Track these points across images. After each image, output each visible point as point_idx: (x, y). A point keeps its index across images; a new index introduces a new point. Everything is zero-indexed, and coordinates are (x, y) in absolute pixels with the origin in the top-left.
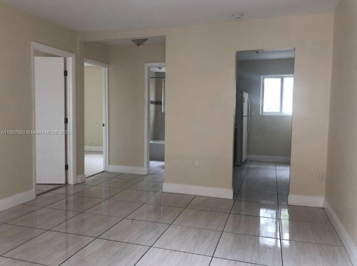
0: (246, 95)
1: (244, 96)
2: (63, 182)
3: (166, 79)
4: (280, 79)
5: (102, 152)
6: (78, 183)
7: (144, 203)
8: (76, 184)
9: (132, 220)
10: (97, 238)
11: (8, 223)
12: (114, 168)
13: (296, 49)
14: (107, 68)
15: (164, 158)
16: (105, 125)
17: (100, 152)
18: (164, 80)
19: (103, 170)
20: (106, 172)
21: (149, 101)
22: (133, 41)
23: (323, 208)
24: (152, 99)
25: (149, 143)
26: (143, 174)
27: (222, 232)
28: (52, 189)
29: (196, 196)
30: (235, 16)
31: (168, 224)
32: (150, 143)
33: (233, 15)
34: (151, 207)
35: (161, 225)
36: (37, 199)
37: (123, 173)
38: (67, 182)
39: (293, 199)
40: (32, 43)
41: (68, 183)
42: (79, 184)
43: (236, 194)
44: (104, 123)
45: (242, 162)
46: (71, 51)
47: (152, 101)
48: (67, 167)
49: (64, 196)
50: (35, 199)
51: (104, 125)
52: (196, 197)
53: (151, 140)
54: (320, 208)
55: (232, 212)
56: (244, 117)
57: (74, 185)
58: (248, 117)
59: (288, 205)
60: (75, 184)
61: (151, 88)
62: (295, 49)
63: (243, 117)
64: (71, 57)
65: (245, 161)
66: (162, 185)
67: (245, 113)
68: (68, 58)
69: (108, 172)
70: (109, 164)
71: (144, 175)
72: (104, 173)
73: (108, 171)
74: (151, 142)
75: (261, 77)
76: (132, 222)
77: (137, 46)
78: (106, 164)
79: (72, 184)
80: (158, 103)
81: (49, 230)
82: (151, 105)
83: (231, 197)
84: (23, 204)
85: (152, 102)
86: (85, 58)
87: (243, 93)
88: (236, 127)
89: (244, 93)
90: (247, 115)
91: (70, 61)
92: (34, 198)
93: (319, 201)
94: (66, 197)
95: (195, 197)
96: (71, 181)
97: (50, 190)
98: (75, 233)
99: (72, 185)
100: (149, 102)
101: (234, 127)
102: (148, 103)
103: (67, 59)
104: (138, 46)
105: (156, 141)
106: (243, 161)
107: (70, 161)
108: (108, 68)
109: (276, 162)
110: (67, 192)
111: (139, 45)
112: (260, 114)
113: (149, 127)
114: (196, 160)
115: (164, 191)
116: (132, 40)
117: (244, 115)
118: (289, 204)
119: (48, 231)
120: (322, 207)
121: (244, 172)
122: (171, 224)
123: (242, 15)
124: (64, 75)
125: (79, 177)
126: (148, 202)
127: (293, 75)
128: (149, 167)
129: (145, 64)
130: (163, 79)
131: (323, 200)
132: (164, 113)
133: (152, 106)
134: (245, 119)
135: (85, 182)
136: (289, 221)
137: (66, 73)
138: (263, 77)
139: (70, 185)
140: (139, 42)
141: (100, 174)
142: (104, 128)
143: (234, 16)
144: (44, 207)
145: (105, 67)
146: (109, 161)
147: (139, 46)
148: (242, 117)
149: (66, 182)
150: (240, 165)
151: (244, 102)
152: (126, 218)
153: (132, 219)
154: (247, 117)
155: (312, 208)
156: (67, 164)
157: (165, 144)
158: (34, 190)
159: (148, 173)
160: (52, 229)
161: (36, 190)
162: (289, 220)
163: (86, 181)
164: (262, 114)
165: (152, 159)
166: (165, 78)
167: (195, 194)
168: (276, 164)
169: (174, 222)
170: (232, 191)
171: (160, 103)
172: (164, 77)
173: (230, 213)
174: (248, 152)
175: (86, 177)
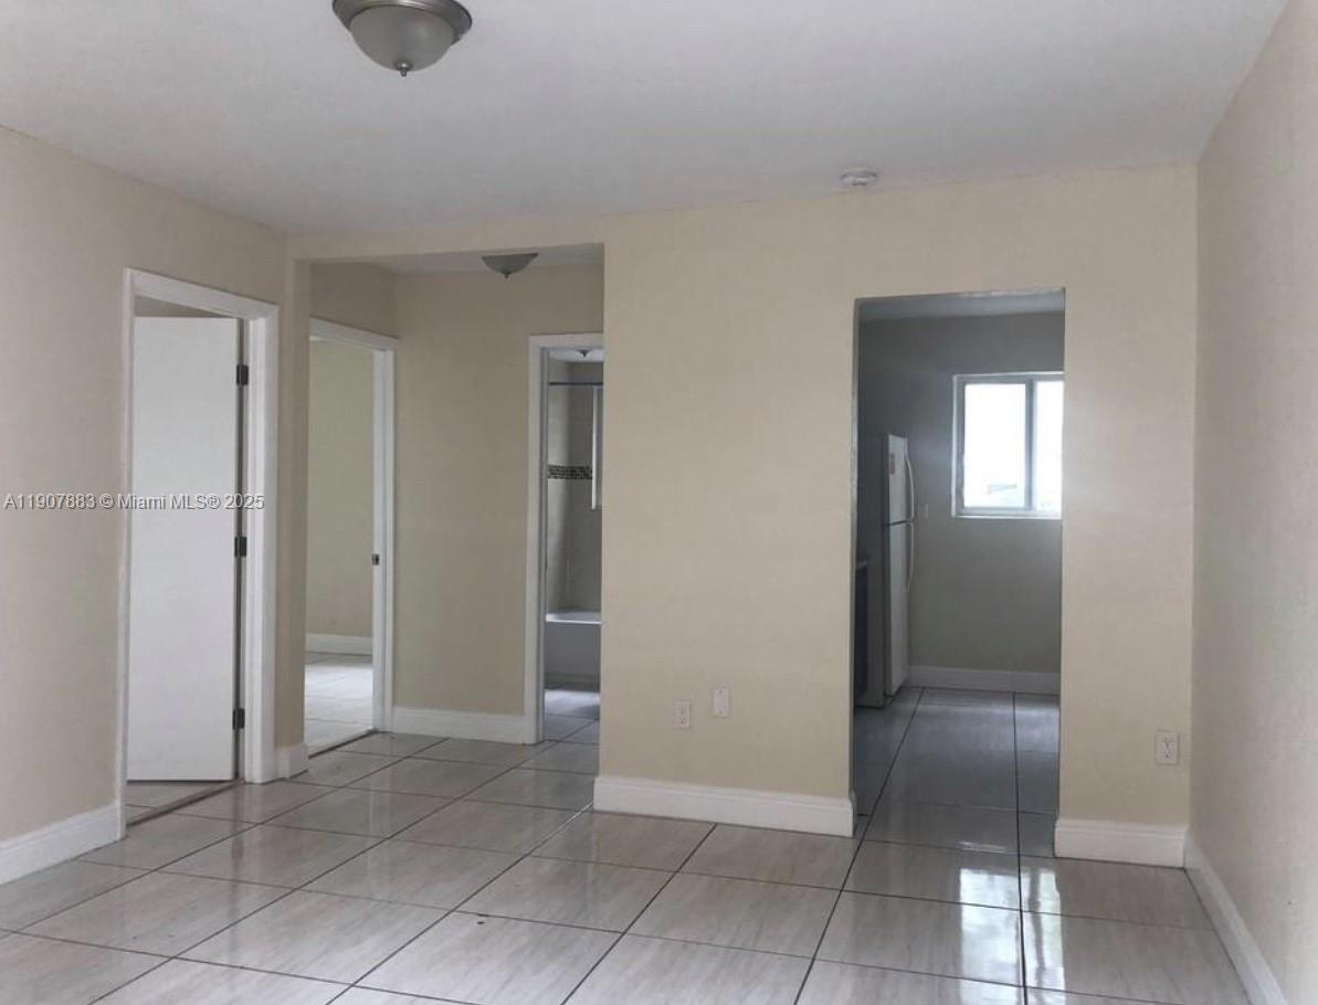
0: (897, 446)
1: (891, 451)
2: (226, 773)
3: (605, 387)
4: (1021, 389)
5: (371, 656)
6: (281, 776)
7: (527, 852)
8: (273, 782)
9: (482, 919)
10: (352, 985)
11: (25, 931)
12: (413, 720)
13: (1067, 291)
14: (390, 354)
15: (598, 677)
16: (381, 561)
17: (361, 658)
18: (600, 392)
19: (370, 728)
20: (384, 733)
21: (545, 467)
22: (490, 260)
23: (1183, 869)
24: (556, 458)
25: (542, 623)
26: (520, 742)
27: (810, 961)
28: (180, 801)
29: (716, 824)
30: (850, 179)
31: (615, 932)
32: (545, 623)
33: (844, 176)
34: (548, 867)
35: (586, 936)
36: (128, 840)
37: (447, 739)
38: (241, 776)
39: (1074, 835)
40: (129, 272)
41: (243, 779)
42: (283, 779)
43: (867, 813)
44: (377, 551)
45: (888, 693)
46: (264, 296)
47: (555, 467)
48: (239, 718)
49: (226, 828)
50: (122, 839)
51: (376, 560)
52: (717, 828)
53: (551, 612)
54: (1171, 868)
55: (850, 885)
56: (892, 528)
57: (264, 784)
58: (908, 529)
59: (1055, 858)
60: (269, 780)
61: (551, 421)
62: (1064, 290)
63: (889, 525)
64: (262, 316)
65: (901, 689)
66: (593, 782)
67: (896, 512)
68: (251, 323)
69: (391, 733)
70: (394, 702)
71: (524, 745)
72: (375, 737)
73: (389, 730)
74: (550, 618)
75: (951, 380)
76: (481, 923)
77: (503, 276)
78: (383, 705)
79: (259, 781)
80: (577, 473)
81: (175, 957)
82: (551, 481)
83: (847, 831)
84: (75, 859)
85: (555, 472)
86: (313, 320)
87: (887, 438)
88: (862, 565)
89: (891, 438)
90: (903, 519)
91: (261, 330)
92: (118, 836)
93: (1169, 843)
94: (236, 834)
95: (714, 828)
96: (255, 770)
97: (176, 805)
98: (269, 969)
99: (256, 784)
100: (544, 471)
101: (852, 566)
102: (541, 474)
103: (248, 324)
104: (507, 277)
105: (566, 615)
106: (894, 690)
107: (252, 697)
108: (395, 351)
109: (1014, 694)
110: (237, 811)
111: (507, 274)
112: (953, 513)
113: (543, 566)
114: (717, 691)
115: (597, 806)
116: (485, 258)
117: (892, 521)
118: (1058, 855)
119: (174, 961)
120: (1180, 864)
121: (897, 730)
122: (624, 934)
123: (874, 175)
124: (238, 382)
125: (285, 754)
126: (538, 850)
127: (1060, 373)
128: (544, 714)
129: (532, 338)
130: (596, 388)
131: (1183, 837)
132: (599, 509)
133: (555, 486)
134: (897, 536)
135: (306, 771)
136: (1062, 921)
137: (243, 375)
138: (960, 378)
139: (251, 783)
140: (510, 264)
141: (361, 741)
142: (377, 570)
143: (846, 180)
144: (155, 870)
145: (384, 350)
146: (397, 690)
147: (510, 276)
148: (885, 525)
149: (237, 773)
150: (881, 703)
151: (893, 472)
152: (460, 909)
153: (481, 915)
154: (904, 525)
155: (1142, 868)
156: (241, 707)
157: (603, 628)
158: (118, 803)
159: (537, 735)
160: (190, 955)
161: (127, 805)
162: (1062, 915)
163: (312, 771)
164: (959, 513)
165: (553, 681)
166: (601, 384)
167: (713, 818)
168: (1014, 699)
169: (637, 923)
170: (850, 804)
171: (585, 473)
172: (599, 381)
173: (841, 891)
174: (911, 658)
175: (311, 753)
